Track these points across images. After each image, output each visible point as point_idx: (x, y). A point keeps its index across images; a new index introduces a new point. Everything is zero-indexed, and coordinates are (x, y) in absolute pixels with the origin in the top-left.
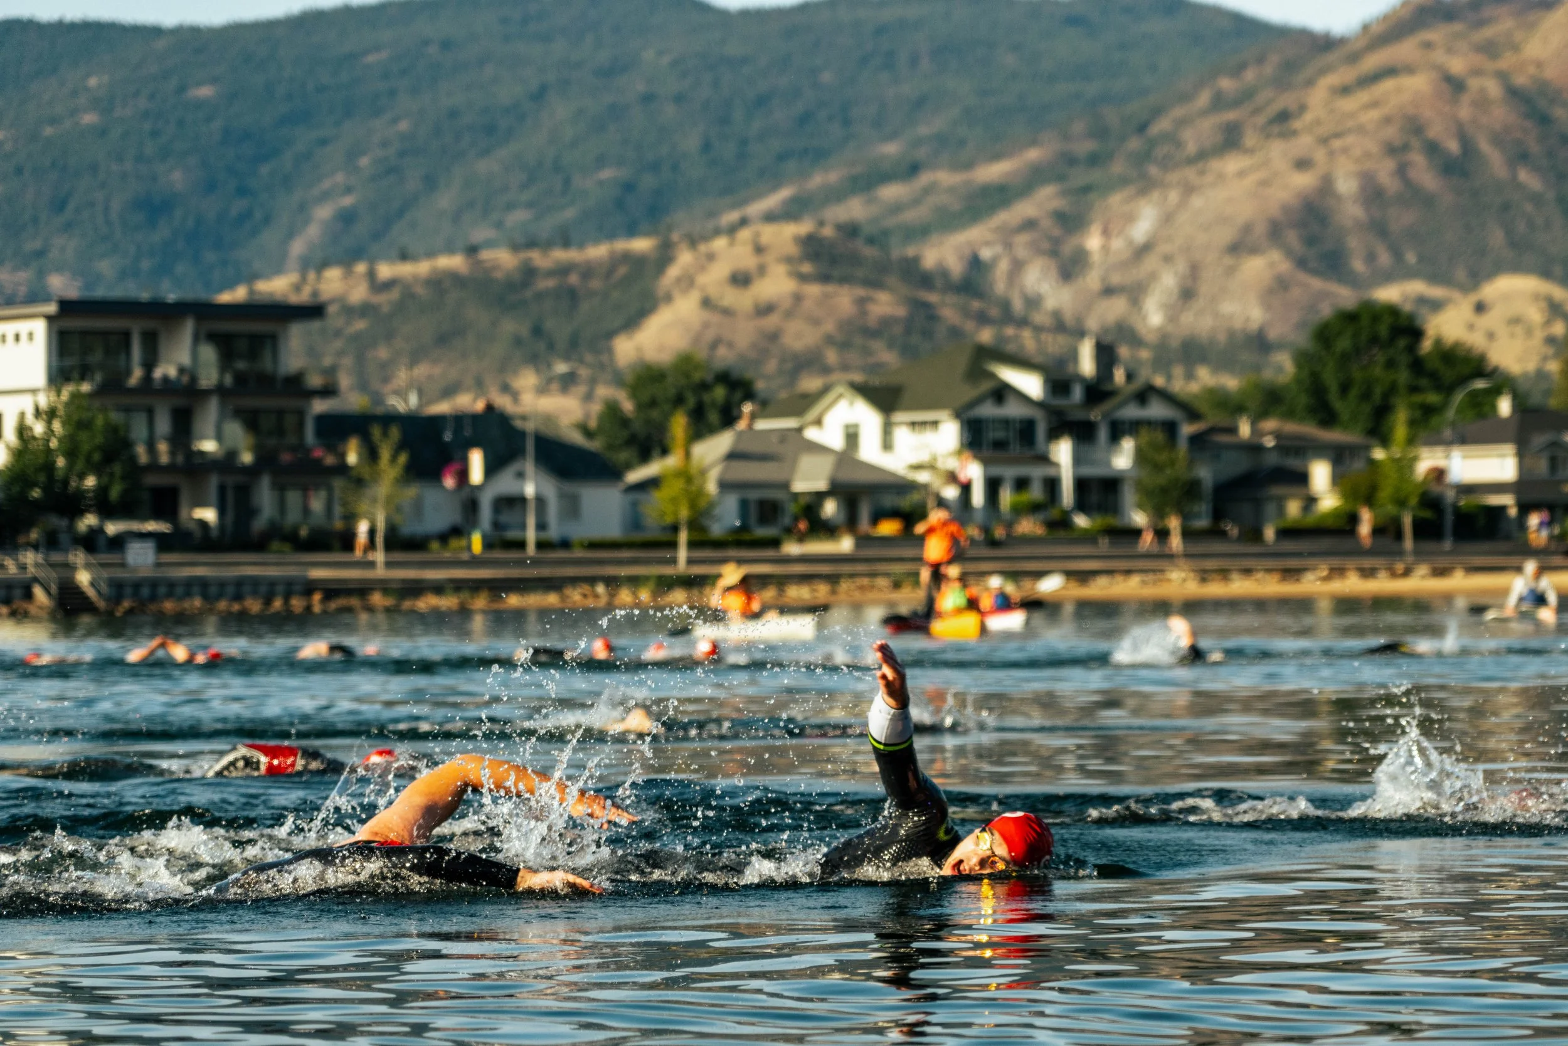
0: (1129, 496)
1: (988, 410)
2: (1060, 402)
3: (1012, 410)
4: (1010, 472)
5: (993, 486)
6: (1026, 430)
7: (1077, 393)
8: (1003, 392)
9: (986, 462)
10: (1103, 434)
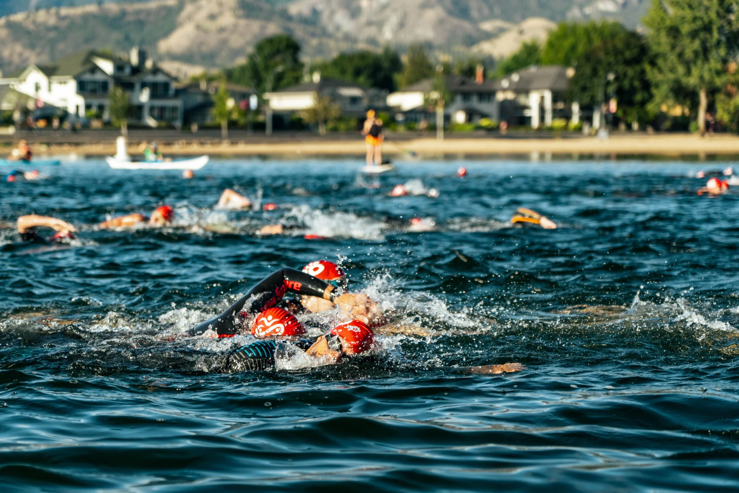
0: (146, 112)
1: (88, 77)
2: (120, 74)
3: (98, 77)
4: (95, 102)
5: (88, 107)
6: (104, 86)
7: (127, 71)
8: (95, 69)
9: (85, 97)
10: (138, 86)
